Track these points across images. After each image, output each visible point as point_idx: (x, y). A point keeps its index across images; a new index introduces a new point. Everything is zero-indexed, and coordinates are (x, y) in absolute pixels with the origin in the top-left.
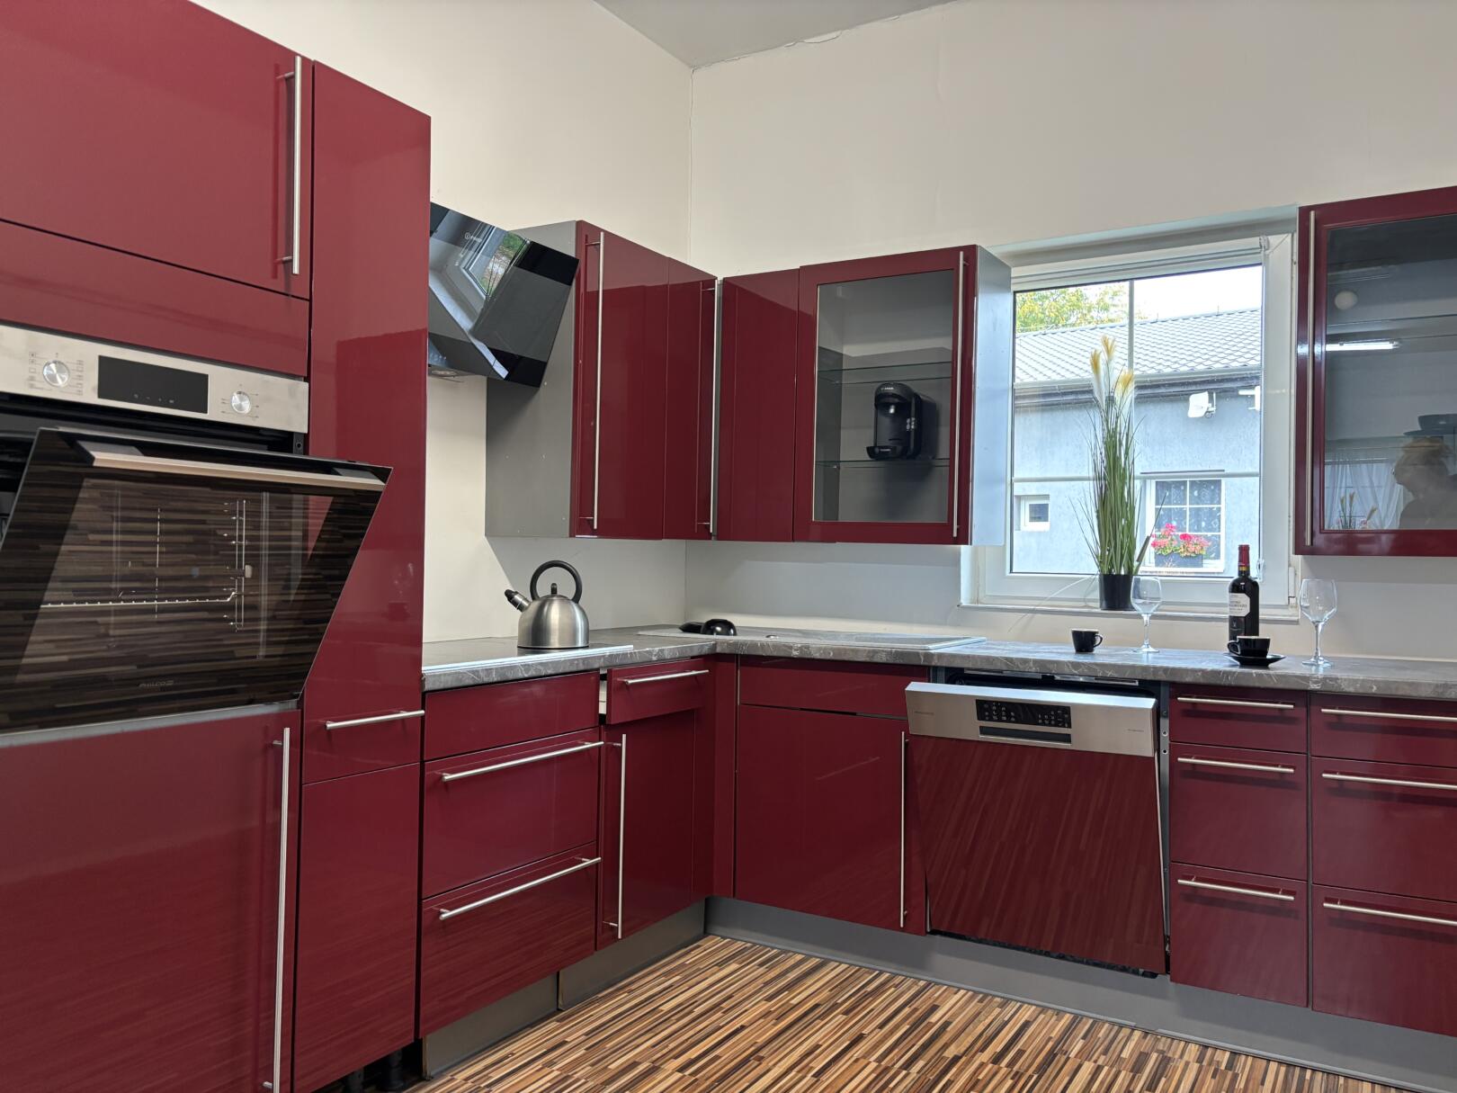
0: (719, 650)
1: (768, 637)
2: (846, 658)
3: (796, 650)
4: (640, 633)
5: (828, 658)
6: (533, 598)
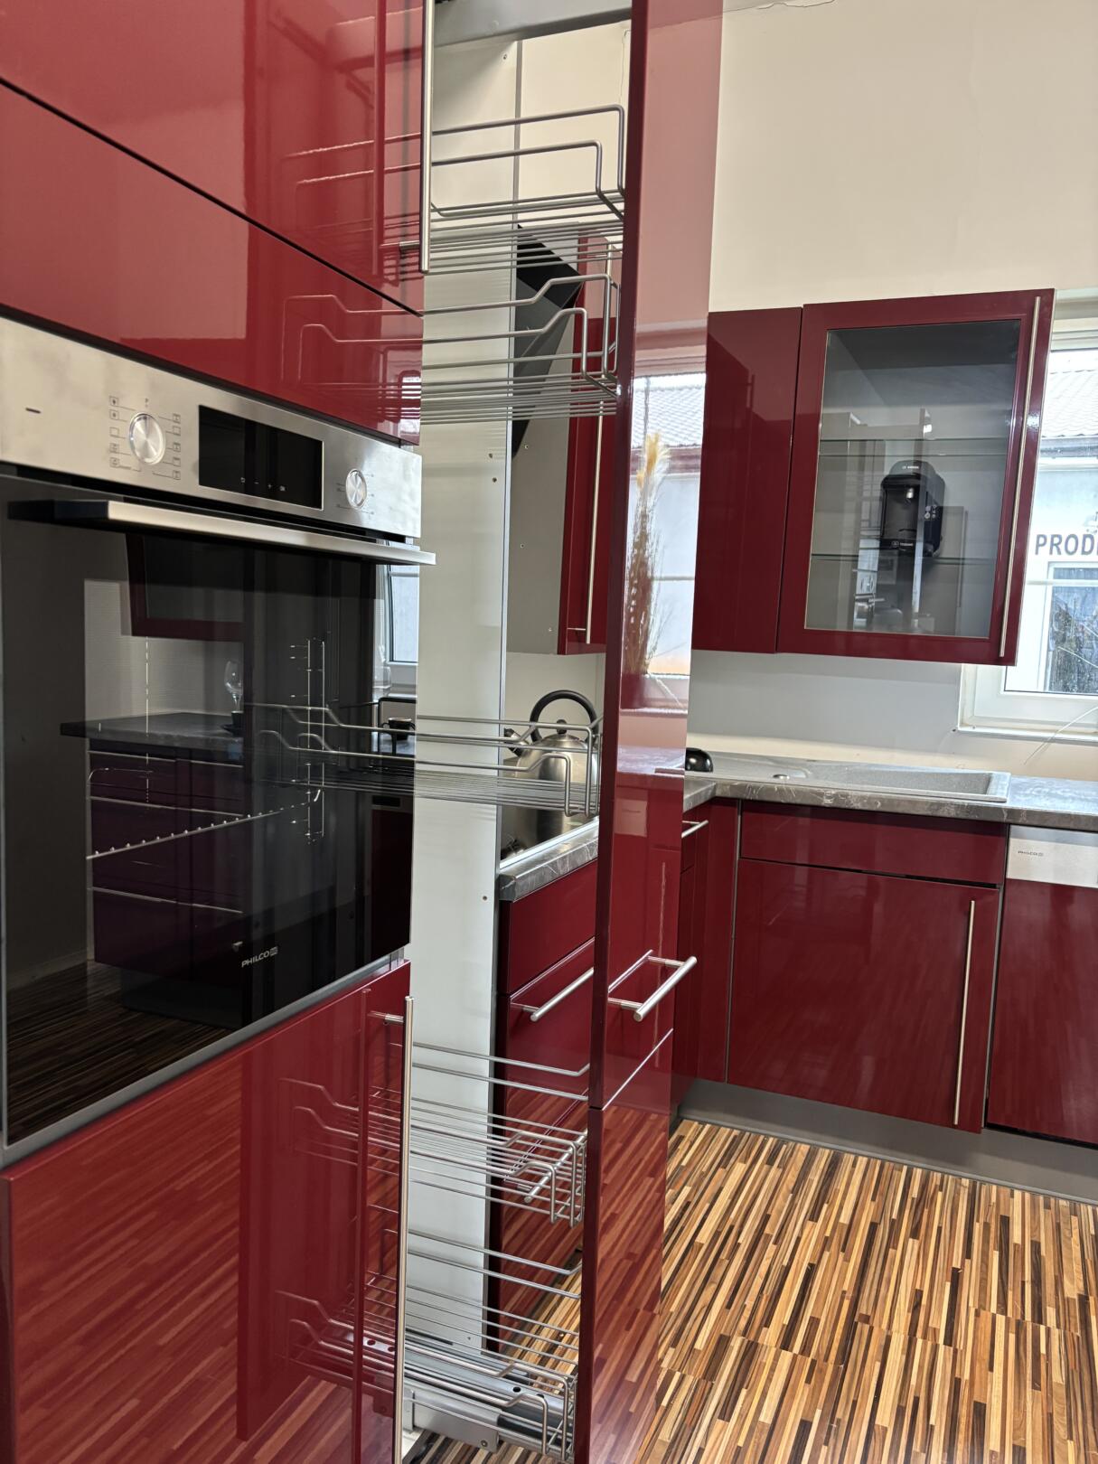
0: (718, 793)
1: (776, 776)
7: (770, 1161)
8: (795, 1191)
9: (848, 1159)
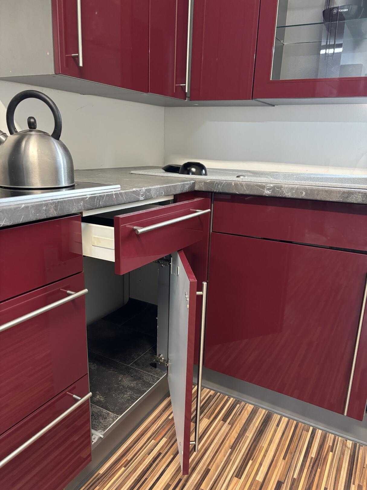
0: (197, 188)
1: (238, 177)
2: (318, 198)
3: (268, 189)
4: (132, 172)
5: (300, 197)
6: (11, 133)
7: (224, 419)
8: (233, 447)
9: (276, 418)
